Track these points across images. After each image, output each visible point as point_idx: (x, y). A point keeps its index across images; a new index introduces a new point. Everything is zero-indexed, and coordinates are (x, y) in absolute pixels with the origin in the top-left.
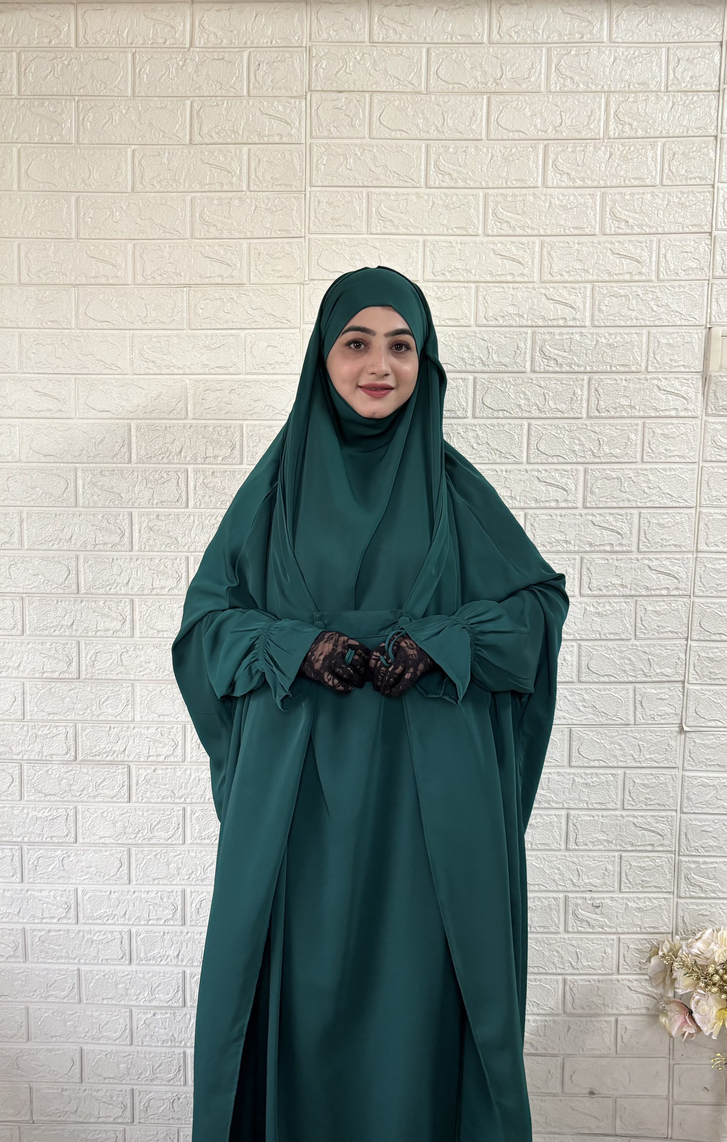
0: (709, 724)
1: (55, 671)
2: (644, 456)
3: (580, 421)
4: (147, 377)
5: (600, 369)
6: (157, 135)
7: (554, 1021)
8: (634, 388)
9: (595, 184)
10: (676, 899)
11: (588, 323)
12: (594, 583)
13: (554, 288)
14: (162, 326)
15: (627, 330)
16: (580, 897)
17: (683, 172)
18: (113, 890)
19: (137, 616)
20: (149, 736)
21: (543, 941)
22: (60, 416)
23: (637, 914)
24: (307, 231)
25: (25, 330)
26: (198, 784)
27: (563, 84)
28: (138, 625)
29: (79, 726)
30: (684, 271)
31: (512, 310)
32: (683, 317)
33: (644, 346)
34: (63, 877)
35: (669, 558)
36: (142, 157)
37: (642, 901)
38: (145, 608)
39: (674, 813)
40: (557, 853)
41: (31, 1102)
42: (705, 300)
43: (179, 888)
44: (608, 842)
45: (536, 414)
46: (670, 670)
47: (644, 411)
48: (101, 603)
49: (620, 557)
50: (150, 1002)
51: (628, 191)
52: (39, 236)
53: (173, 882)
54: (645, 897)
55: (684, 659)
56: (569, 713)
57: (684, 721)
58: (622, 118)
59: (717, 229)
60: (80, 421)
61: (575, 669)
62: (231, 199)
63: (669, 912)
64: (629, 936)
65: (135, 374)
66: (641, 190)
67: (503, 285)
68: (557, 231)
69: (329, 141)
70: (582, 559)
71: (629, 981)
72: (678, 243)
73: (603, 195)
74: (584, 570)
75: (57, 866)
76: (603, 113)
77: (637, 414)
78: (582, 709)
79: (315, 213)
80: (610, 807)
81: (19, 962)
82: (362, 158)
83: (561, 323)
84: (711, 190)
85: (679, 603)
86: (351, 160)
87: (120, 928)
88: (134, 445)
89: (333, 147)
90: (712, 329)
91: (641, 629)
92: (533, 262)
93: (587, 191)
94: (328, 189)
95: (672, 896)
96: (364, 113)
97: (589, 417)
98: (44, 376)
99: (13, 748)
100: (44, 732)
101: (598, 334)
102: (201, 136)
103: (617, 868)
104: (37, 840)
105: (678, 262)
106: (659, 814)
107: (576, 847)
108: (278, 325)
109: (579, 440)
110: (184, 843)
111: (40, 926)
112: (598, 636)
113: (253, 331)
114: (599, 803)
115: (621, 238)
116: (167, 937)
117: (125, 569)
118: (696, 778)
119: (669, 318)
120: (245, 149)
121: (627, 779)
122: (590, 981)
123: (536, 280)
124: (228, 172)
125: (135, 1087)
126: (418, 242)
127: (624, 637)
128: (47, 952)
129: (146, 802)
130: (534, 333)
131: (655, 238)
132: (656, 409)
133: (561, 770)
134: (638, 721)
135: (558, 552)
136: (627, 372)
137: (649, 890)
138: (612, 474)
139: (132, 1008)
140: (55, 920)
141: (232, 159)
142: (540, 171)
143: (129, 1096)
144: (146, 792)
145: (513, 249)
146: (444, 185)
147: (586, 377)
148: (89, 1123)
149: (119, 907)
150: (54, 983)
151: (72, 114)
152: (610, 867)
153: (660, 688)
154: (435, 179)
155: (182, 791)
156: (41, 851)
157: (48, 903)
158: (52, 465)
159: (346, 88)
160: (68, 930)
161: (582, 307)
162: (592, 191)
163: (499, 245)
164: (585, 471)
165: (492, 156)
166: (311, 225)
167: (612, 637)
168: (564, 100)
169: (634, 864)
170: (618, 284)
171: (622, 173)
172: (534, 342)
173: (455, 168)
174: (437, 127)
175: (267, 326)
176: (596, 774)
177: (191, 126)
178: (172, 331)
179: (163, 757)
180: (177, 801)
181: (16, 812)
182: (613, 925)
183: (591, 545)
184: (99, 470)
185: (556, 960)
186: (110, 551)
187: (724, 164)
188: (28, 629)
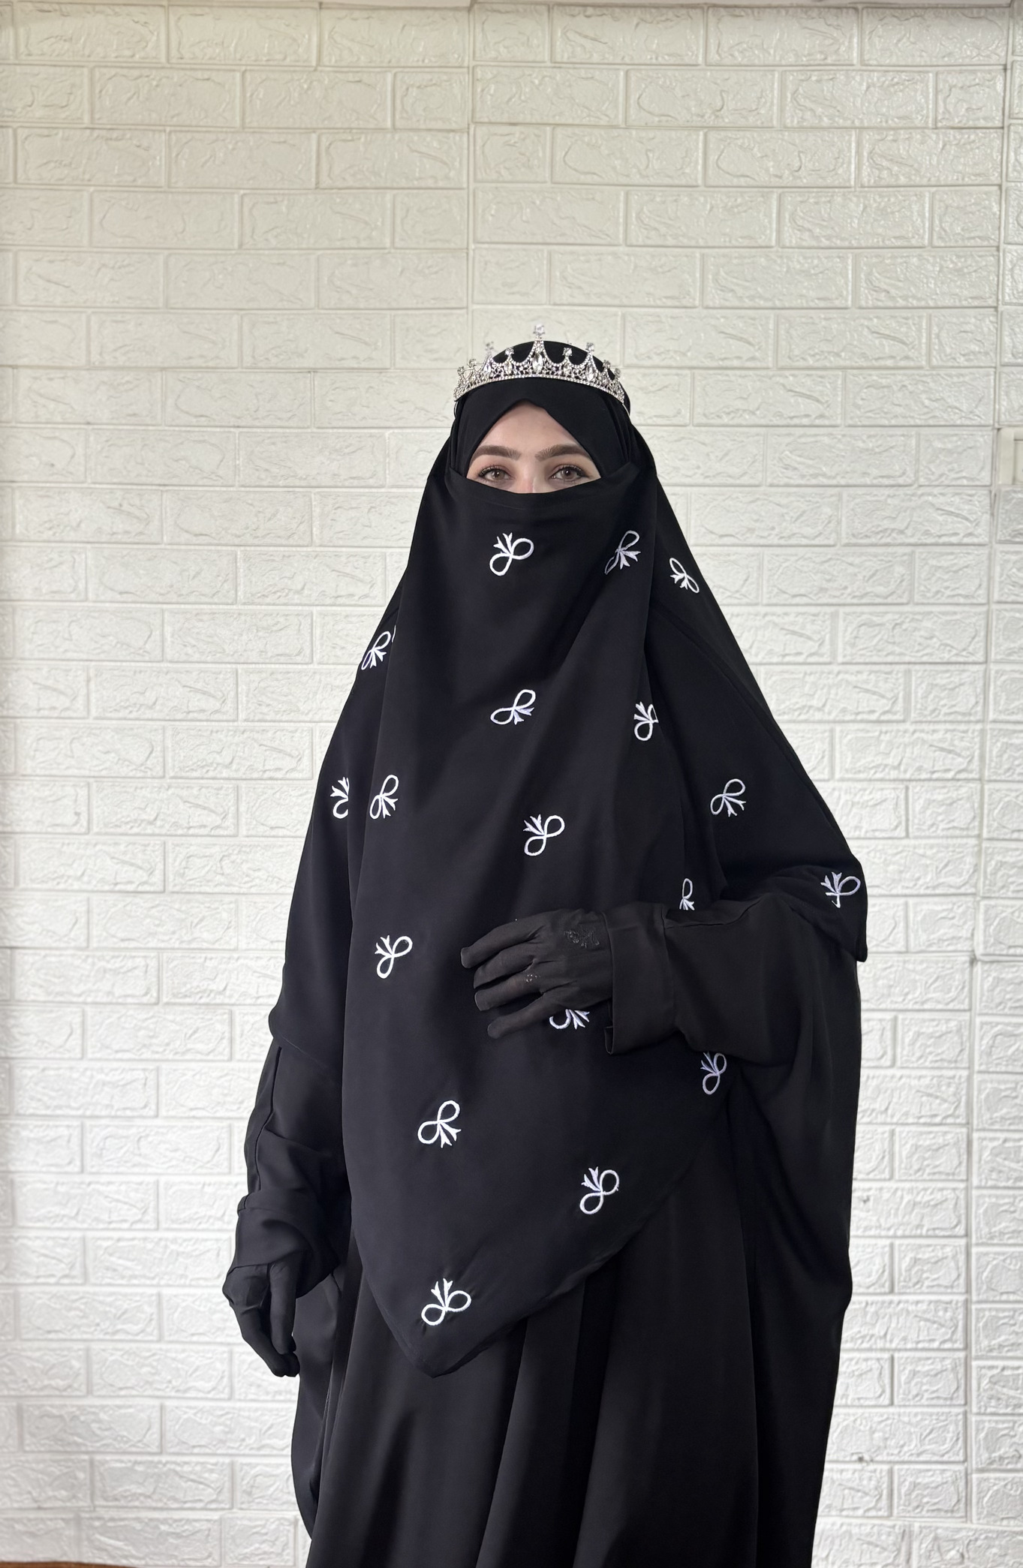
4: (258, 489)
6: (274, 177)
9: (846, 244)
11: (839, 421)
13: (794, 376)
14: (279, 423)
15: (891, 431)
17: (959, 230)
18: (207, 1182)
19: (242, 809)
22: (141, 541)
24: (470, 301)
27: (802, 118)
28: (244, 820)
30: (964, 355)
34: (139, 1164)
35: (951, 730)
36: (254, 205)
38: (254, 797)
41: (92, 1480)
42: (992, 393)
46: (956, 879)
47: (914, 536)
48: (195, 791)
51: (888, 253)
58: (879, 160)
59: (1005, 303)
62: (370, 258)
66: (905, 252)
67: (729, 372)
68: (799, 302)
69: (499, 186)
72: (954, 320)
76: (853, 155)
77: (905, 540)
79: (481, 277)
82: (542, 208)
83: (805, 421)
84: (996, 253)
86: (528, 210)
88: (241, 581)
89: (504, 194)
90: (1002, 431)
92: (766, 342)
93: (835, 253)
94: (497, 246)
96: (544, 152)
98: (121, 486)
101: (853, 436)
102: (331, 179)
105: (956, 344)
106: (946, 1073)
108: (432, 422)
111: (106, 1234)
113: (400, 431)
117: (228, 744)
119: (945, 416)
120: (389, 196)
123: (770, 365)
124: (367, 223)
125: (235, 1459)
131: (924, 313)
132: (930, 534)
140: (127, 1225)
141: (372, 209)
142: (774, 226)
143: (227, 1472)
144: (253, 1046)
145: (741, 325)
146: (649, 242)
149: (215, 1205)
150: (124, 1313)
151: (162, 150)
154: (638, 235)
156: (109, 1129)
157: (118, 1201)
158: (130, 605)
159: (520, 119)
160: (145, 1239)
161: (831, 401)
162: (841, 253)
163: (722, 320)
165: (712, 207)
166: (475, 292)
168: (804, 138)
171: (880, 230)
173: (663, 221)
174: (639, 170)
177: (318, 165)
178: (292, 430)
184: (194, 613)
187: (1011, 221)
188: (95, 825)
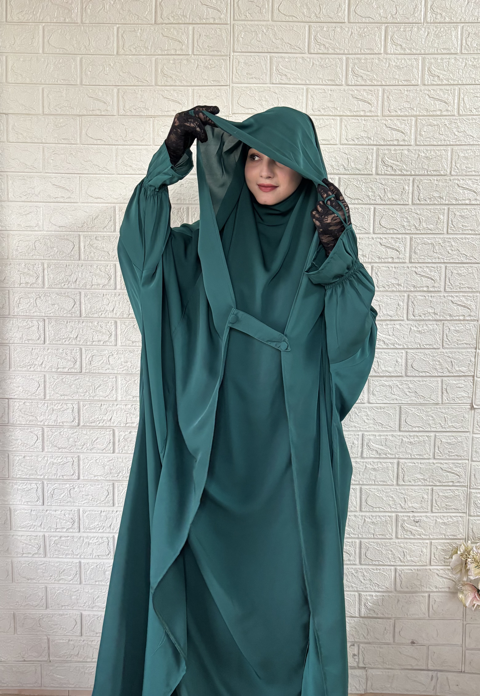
1: (66, 368)
2: (449, 230)
3: (407, 207)
4: (126, 176)
5: (421, 173)
6: (133, 18)
7: (389, 596)
8: (442, 186)
9: (418, 52)
10: (468, 517)
11: (413, 143)
12: (416, 312)
13: (391, 120)
14: (136, 143)
15: (438, 148)
16: (406, 516)
17: (475, 45)
18: (103, 511)
19: (119, 332)
20: (127, 410)
21: (382, 544)
22: (70, 201)
23: (442, 526)
24: (231, 82)
25: (47, 145)
28: (119, 338)
29: (81, 403)
30: (475, 109)
31: (364, 134)
33: (449, 158)
34: (70, 502)
35: (465, 296)
36: (124, 32)
37: (446, 518)
38: (124, 327)
39: (467, 461)
40: (391, 487)
41: (49, 648)
44: (424, 479)
45: (379, 201)
46: (465, 369)
47: (449, 200)
48: (96, 324)
49: (433, 295)
51: (439, 57)
52: (56, 83)
54: (448, 516)
55: (474, 361)
56: (399, 396)
57: (474, 402)
60: (83, 204)
61: (404, 368)
62: (181, 59)
63: (463, 525)
64: (437, 541)
65: (119, 174)
66: (448, 56)
67: (358, 118)
68: (393, 82)
70: (408, 296)
71: (437, 570)
72: (472, 91)
74: (410, 303)
75: (66, 495)
76: (423, 7)
77: (444, 202)
78: (408, 393)
79: (236, 70)
80: (426, 457)
81: (41, 557)
82: (267, 34)
83: (395, 143)
85: (471, 325)
87: (107, 535)
88: (117, 221)
91: (447, 342)
92: (377, 103)
93: (413, 57)
94: (244, 54)
95: (465, 515)
96: (268, 5)
97: (413, 204)
98: (59, 175)
99: (38, 418)
101: (419, 150)
102: (162, 19)
103: (430, 497)
104: (53, 477)
105: (472, 103)
106: (457, 462)
107: (404, 483)
109: (407, 218)
111: (55, 534)
112: (419, 346)
114: (419, 455)
117: (112, 301)
119: (465, 140)
120: (191, 27)
121: (437, 439)
122: (412, 570)
123: (379, 115)
124: (180, 42)
127: (436, 347)
128: (59, 551)
129: (124, 453)
130: (378, 150)
131: (457, 88)
132: (456, 200)
133: (394, 434)
134: (444, 402)
135: (393, 291)
136: (438, 175)
137: (451, 511)
138: (428, 241)
140: (65, 530)
141: (183, 34)
142: (383, 43)
144: (125, 446)
145: (365, 94)
146: (320, 51)
147: (411, 178)
148: (86, 662)
149: (107, 521)
150: (64, 571)
152: (426, 497)
153: (458, 380)
154: (314, 48)
157: (60, 519)
158: (64, 233)
160: (73, 537)
161: (409, 133)
162: (416, 57)
163: (356, 91)
164: (411, 239)
165: (352, 33)
166: (234, 77)
167: (428, 347)
169: (441, 494)
171: (436, 45)
172: (378, 155)
173: (327, 40)
174: (316, 14)
176: (417, 436)
177: (156, 12)
178: (143, 146)
182: (427, 534)
183: (414, 286)
184: (95, 236)
185: (390, 556)
186: (101, 289)
188: (48, 340)
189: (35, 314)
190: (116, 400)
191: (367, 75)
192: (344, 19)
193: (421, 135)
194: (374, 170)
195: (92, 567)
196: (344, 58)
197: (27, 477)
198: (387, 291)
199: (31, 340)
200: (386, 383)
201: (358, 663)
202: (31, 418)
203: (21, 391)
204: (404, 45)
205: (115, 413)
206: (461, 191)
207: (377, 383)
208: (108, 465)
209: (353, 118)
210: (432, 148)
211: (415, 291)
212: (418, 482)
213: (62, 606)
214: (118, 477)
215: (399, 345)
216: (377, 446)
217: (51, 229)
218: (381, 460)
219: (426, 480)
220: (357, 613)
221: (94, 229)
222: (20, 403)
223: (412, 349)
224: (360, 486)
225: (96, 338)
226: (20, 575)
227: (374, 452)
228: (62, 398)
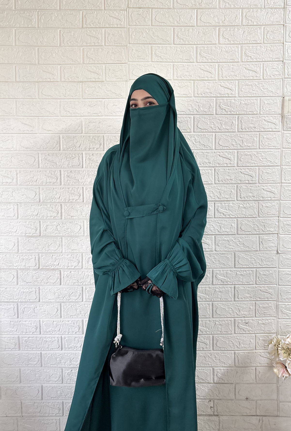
0: (288, 250)
1: (30, 233)
2: (260, 146)
3: (235, 133)
4: (66, 117)
5: (242, 113)
6: (69, 25)
7: (231, 369)
8: (255, 120)
9: (238, 43)
10: (277, 319)
11: (237, 96)
12: (242, 196)
13: (223, 82)
14: (72, 97)
15: (252, 98)
16: (240, 320)
17: (272, 38)
18: (54, 321)
19: (63, 211)
20: (68, 258)
21: (226, 337)
22: (32, 133)
23: (262, 326)
24: (128, 61)
25: (18, 99)
26: (88, 277)
27: (225, 5)
28: (63, 214)
29: (40, 255)
30: (273, 75)
31: (208, 91)
32: (273, 93)
33: (259, 104)
34: (34, 315)
35: (271, 186)
36: (64, 33)
38: (66, 207)
39: (276, 285)
40: (231, 302)
41: (22, 408)
42: (282, 86)
43: (81, 320)
44: (250, 297)
45: (218, 130)
46: (273, 229)
47: (259, 129)
48: (49, 206)
49: (252, 185)
50: (70, 365)
51: (251, 45)
52: (23, 63)
53: (78, 317)
54: (265, 319)
55: (278, 224)
56: (234, 247)
57: (278, 249)
58: (248, 18)
59: (285, 60)
60: (40, 135)
61: (236, 229)
62: (98, 49)
63: (275, 325)
64: (259, 335)
65: (62, 116)
66: (256, 45)
67: (204, 81)
68: (224, 60)
69: (136, 27)
70: (237, 186)
71: (260, 352)
72: (271, 65)
73: (242, 47)
74: (238, 190)
75: (32, 311)
76: (240, 16)
77: (257, 130)
78: (239, 245)
79: (131, 54)
80: (251, 284)
81: (17, 351)
82: (149, 33)
83: (227, 95)
84: (283, 45)
85: (275, 203)
86: (145, 34)
87: (57, 336)
88: (61, 144)
89: (138, 29)
90: (285, 97)
91: (261, 213)
92: (215, 73)
93: (235, 45)
94: (136, 45)
95: (276, 318)
96: (149, 16)
97: (238, 131)
98: (26, 117)
99: (14, 264)
100: (26, 257)
101: (241, 100)
102: (86, 25)
103: (254, 308)
104: (24, 301)
105: (271, 72)
106: (270, 286)
108: (117, 97)
109: (235, 140)
110: (82, 301)
111: (25, 336)
112: (244, 216)
113: (108, 99)
114: (247, 282)
115: (249, 63)
116: (76, 339)
117: (58, 192)
118: (284, 271)
119: (268, 93)
120: (103, 30)
121: (257, 272)
122: (245, 353)
123: (216, 79)
124: (97, 38)
125: (64, 401)
126: (171, 65)
127: (254, 217)
128: (28, 346)
129: (67, 285)
130: (216, 100)
131: (262, 63)
132: (264, 128)
133: (232, 269)
134: (261, 249)
135: (228, 184)
136: (253, 114)
137: (267, 316)
138: (248, 153)
139: (63, 368)
140: (31, 333)
141: (99, 34)
142: (217, 38)
143: (61, 405)
144: (67, 281)
145: (208, 67)
146: (181, 43)
147: (237, 116)
148: (45, 416)
149: (57, 327)
150: (31, 359)
151: (36, 17)
152: (252, 307)
153: (269, 236)
154: (177, 41)
155: (82, 280)
156: (25, 305)
157: (28, 326)
158: (29, 152)
159: (142, 6)
160: (37, 337)
161: (234, 90)
162: (237, 45)
163: (202, 66)
164: (238, 152)
165: (199, 32)
166: (129, 59)
167: (250, 216)
168: (226, 11)
169: (261, 306)
170: (248, 81)
171: (249, 39)
172: (216, 103)
173: (185, 37)
174: (177, 21)
175: (113, 98)
176: (245, 271)
177: (82, 21)
178: (76, 100)
179: (74, 267)
180: (79, 284)
181: (15, 290)
182: (253, 330)
183: (240, 181)
184: (48, 154)
185: (231, 345)
186: (52, 185)
187: (287, 35)
188: (19, 217)
189: (12, 201)
190: (62, 252)
191: (208, 56)
192: (194, 24)
193: (241, 91)
194: (214, 111)
195: (48, 356)
196: (195, 47)
197: (8, 301)
198: (224, 183)
199: (10, 217)
200: (225, 238)
201: (214, 412)
202: (10, 265)
203: (4, 248)
204: (230, 39)
205: (61, 260)
206: (267, 124)
207: (220, 239)
208: (57, 293)
209: (201, 81)
210: (248, 98)
211: (241, 183)
212: (247, 299)
213: (30, 381)
214: (64, 300)
215: (232, 215)
216: (221, 277)
217: (21, 150)
218: (224, 286)
219: (252, 297)
220: (212, 381)
221: (47, 149)
222: (3, 256)
223: (241, 218)
224: (212, 302)
225: (49, 215)
226: (3, 362)
227: (220, 281)
228: (28, 252)
